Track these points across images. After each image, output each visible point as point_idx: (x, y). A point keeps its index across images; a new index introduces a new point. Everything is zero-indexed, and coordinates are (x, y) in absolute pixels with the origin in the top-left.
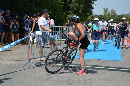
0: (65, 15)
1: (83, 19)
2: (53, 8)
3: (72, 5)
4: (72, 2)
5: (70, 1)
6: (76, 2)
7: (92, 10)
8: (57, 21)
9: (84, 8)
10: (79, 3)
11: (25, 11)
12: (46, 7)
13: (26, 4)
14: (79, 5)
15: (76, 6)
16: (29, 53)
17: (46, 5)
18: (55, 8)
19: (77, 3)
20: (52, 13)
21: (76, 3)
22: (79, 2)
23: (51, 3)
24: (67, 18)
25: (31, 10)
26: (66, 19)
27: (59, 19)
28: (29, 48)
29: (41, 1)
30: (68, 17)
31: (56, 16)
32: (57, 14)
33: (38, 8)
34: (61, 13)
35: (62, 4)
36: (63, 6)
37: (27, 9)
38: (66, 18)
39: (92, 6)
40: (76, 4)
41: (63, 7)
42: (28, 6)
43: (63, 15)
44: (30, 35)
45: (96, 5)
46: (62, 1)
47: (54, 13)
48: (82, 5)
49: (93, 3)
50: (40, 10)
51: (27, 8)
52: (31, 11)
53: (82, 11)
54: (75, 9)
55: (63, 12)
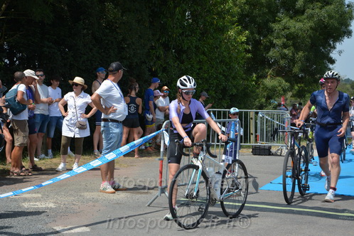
0: (254, 81)
1: (305, 91)
2: (221, 62)
3: (272, 53)
4: (273, 45)
5: (268, 44)
6: (285, 46)
7: (331, 66)
8: (232, 95)
9: (307, 59)
10: (294, 48)
11: (150, 70)
12: (205, 58)
13: (154, 51)
14: (293, 54)
15: (286, 55)
16: (161, 173)
17: (204, 53)
18: (228, 60)
19: (289, 46)
20: (220, 73)
21: (285, 48)
22: (294, 45)
23: (217, 48)
24: (261, 89)
25: (166, 67)
26: (258, 90)
27: (238, 90)
28: (162, 160)
29: (192, 44)
30: (263, 84)
31: (230, 83)
32: (234, 78)
33: (182, 62)
34: (245, 73)
35: (248, 51)
36: (250, 55)
37: (154, 65)
38: (257, 88)
39: (331, 55)
40: (286, 51)
41: (248, 58)
42: (158, 58)
43: (248, 80)
44: (163, 128)
45: (340, 52)
46: (247, 44)
47: (224, 75)
48: (301, 53)
49: (334, 48)
50: (189, 66)
51: (155, 63)
52: (165, 70)
53: (302, 71)
54: (282, 62)
55: (249, 72)
